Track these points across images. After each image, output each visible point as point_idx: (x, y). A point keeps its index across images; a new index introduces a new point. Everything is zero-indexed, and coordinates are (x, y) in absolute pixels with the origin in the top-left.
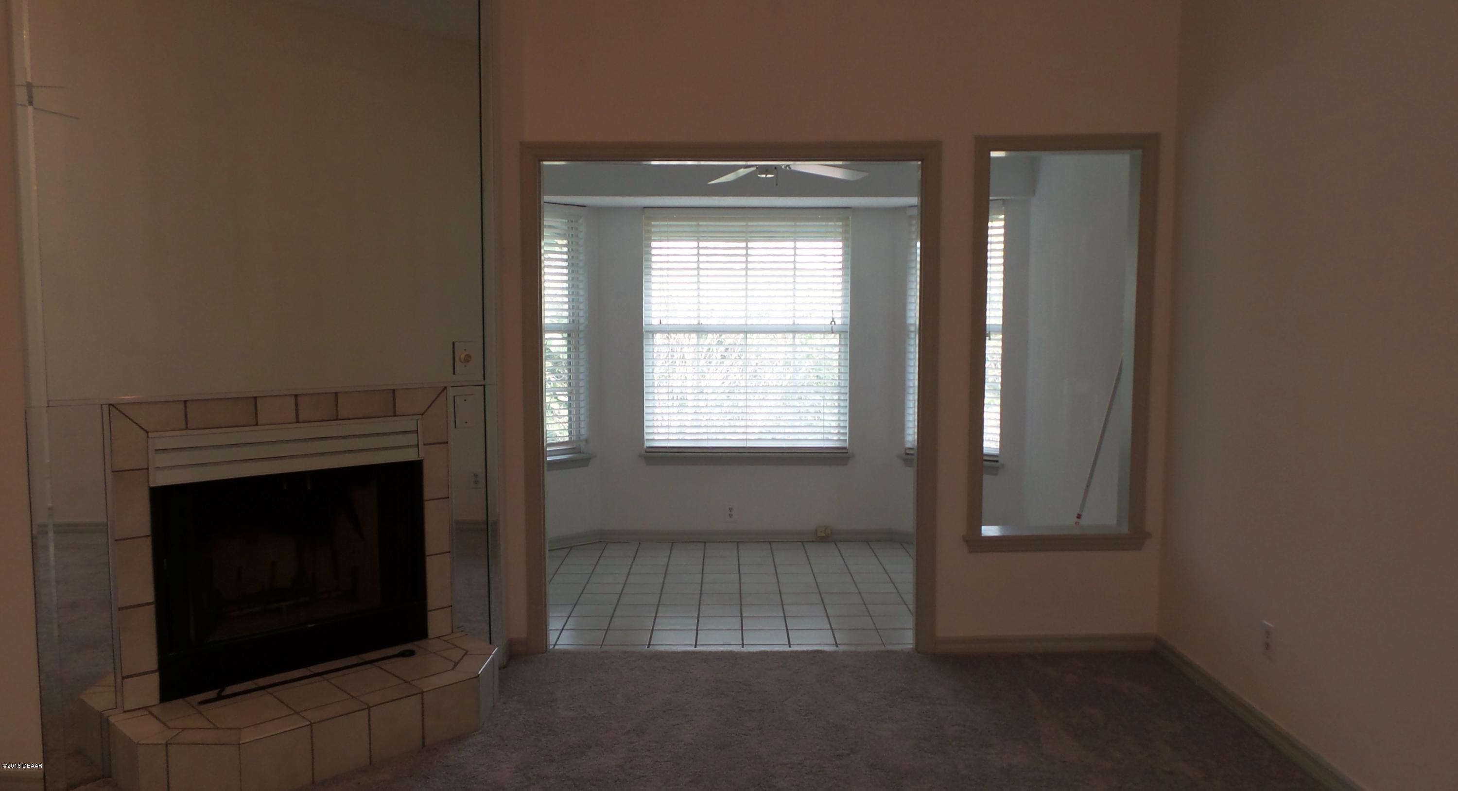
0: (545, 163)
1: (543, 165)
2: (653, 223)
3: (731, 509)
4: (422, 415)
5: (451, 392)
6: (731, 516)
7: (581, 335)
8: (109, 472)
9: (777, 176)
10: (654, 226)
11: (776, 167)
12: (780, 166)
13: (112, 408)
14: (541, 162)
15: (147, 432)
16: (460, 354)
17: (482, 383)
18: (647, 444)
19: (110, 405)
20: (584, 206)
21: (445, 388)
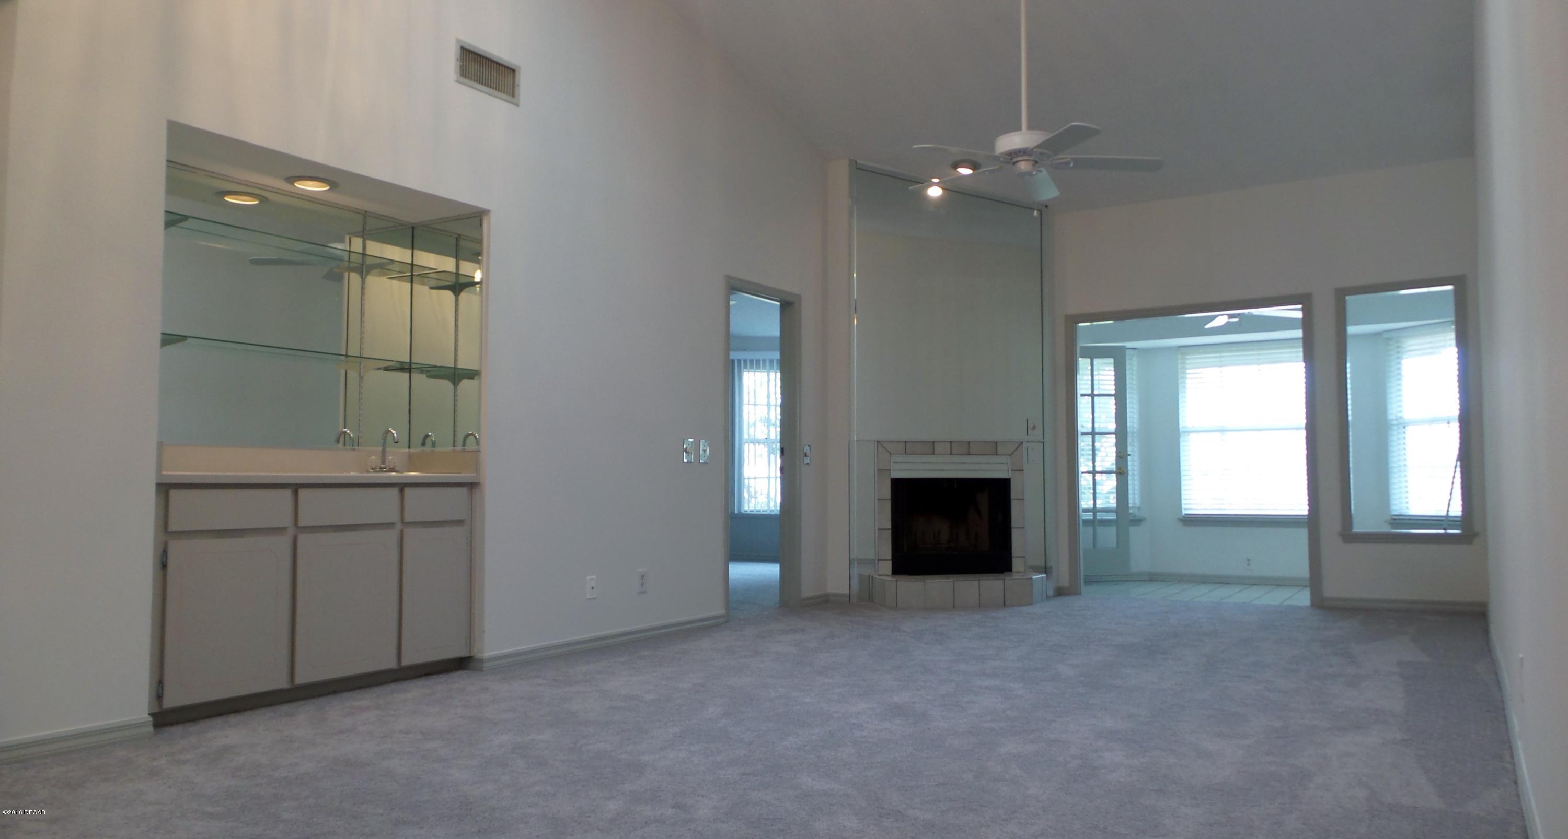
0: (1080, 324)
1: (1079, 326)
2: (1188, 357)
3: (1249, 560)
4: (1010, 455)
5: (1025, 445)
6: (1249, 565)
7: (1135, 435)
8: (876, 470)
9: (1240, 319)
10: (1187, 359)
11: (1239, 314)
12: (1243, 314)
13: (879, 444)
14: (1077, 325)
15: (891, 454)
16: (1030, 426)
17: (1043, 441)
18: (1184, 512)
19: (878, 441)
20: (1136, 349)
21: (1022, 442)
